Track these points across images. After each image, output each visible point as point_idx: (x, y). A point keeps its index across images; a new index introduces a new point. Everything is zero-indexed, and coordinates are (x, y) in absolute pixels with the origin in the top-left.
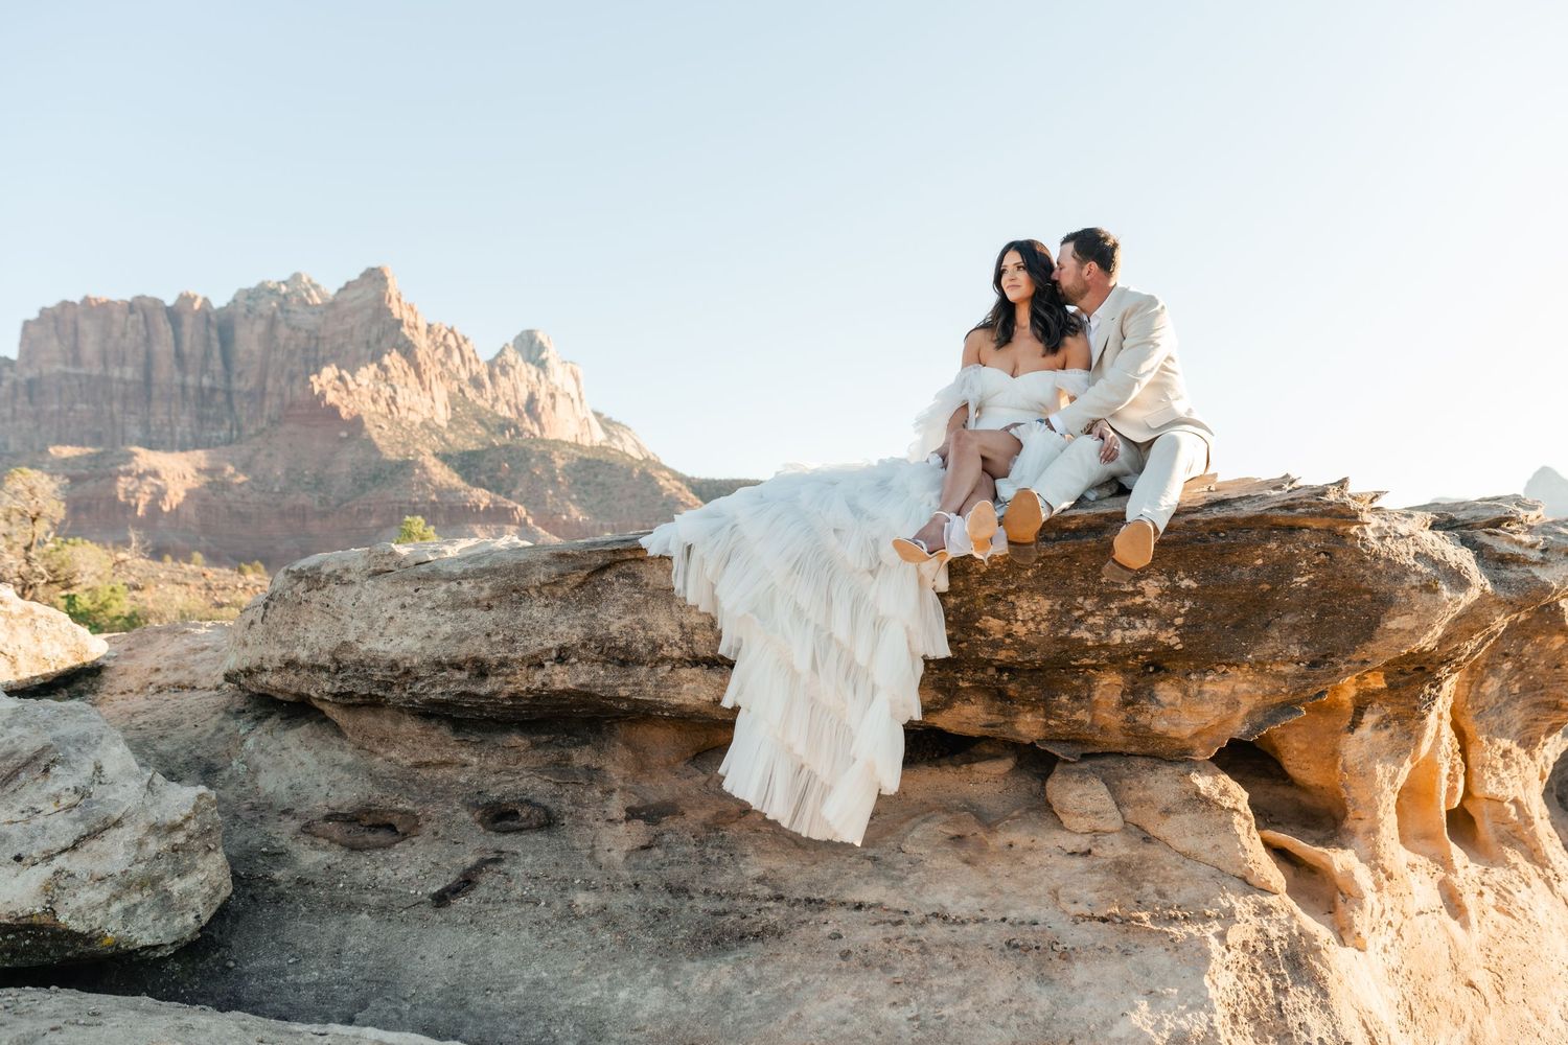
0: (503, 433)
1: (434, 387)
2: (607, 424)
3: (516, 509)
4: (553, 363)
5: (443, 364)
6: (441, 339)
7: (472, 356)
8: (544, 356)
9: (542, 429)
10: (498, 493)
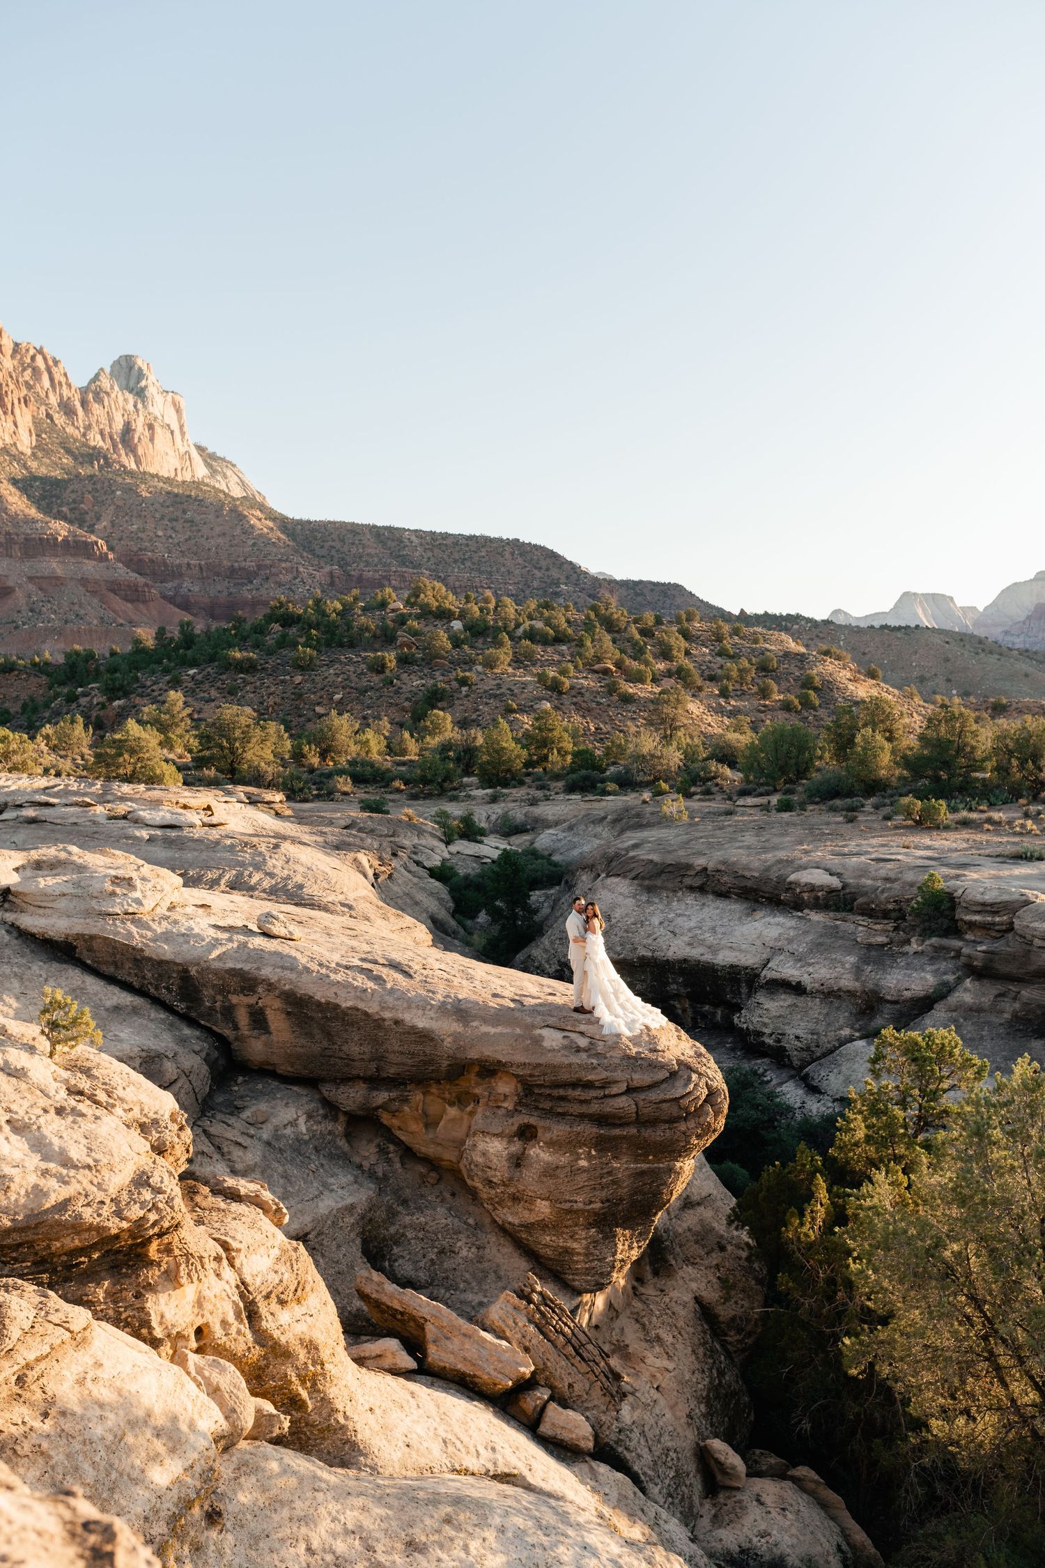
0: (92, 464)
1: (17, 411)
2: (210, 459)
3: (96, 543)
4: (152, 391)
5: (29, 387)
6: (29, 360)
7: (63, 380)
8: (143, 383)
9: (138, 462)
10: (80, 527)
